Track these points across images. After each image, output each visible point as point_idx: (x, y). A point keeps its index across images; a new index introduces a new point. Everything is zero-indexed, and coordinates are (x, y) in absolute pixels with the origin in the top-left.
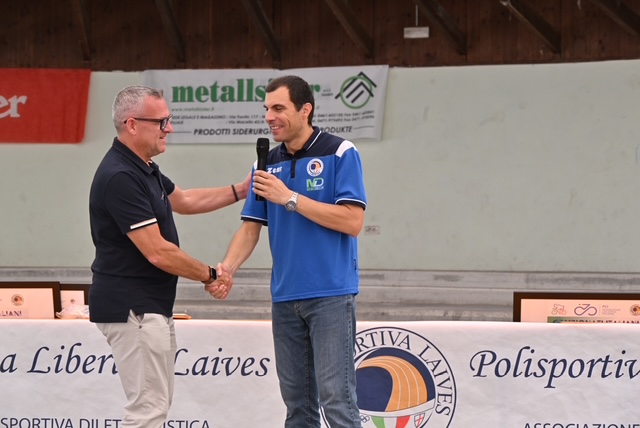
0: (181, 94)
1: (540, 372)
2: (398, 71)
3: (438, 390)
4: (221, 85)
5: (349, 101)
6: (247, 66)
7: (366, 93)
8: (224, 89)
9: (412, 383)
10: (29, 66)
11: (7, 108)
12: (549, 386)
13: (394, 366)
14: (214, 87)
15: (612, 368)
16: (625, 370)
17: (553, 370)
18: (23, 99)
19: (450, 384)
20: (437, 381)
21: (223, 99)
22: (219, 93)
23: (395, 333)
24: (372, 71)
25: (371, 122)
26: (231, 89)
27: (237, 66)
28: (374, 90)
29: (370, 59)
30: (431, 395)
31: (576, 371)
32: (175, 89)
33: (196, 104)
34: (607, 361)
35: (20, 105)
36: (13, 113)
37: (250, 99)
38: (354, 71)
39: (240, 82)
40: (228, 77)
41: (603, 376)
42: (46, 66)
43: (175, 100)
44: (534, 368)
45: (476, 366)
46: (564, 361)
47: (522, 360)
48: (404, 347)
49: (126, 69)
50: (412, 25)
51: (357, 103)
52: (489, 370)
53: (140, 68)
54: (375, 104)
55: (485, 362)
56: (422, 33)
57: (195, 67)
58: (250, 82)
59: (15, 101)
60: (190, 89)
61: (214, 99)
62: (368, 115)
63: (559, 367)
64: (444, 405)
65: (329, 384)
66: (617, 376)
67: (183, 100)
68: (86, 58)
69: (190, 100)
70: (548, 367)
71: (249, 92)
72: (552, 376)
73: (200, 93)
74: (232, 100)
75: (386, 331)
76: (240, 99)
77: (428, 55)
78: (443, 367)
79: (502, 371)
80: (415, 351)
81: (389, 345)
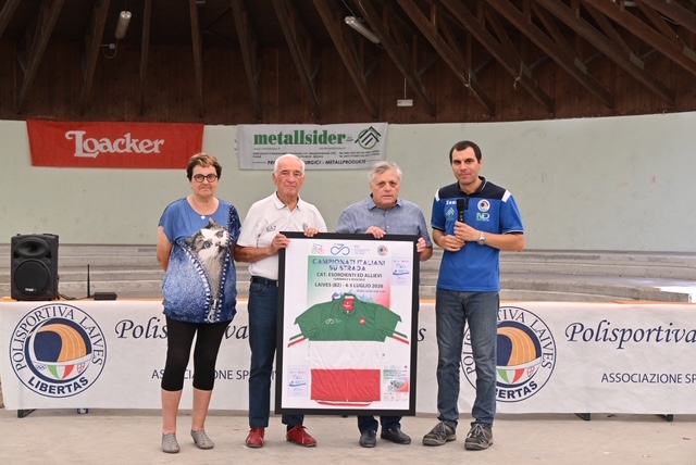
0: (259, 139)
1: (613, 338)
2: (393, 125)
3: (543, 351)
4: (284, 134)
5: (363, 144)
6: (300, 123)
7: (374, 140)
8: (286, 136)
9: (526, 346)
10: (165, 121)
11: (153, 147)
12: (620, 347)
13: (513, 334)
14: (280, 135)
15: (663, 335)
16: (672, 336)
17: (623, 336)
18: (162, 142)
19: (552, 346)
20: (542, 344)
21: (286, 142)
22: (283, 139)
23: (514, 311)
24: (377, 126)
25: (377, 157)
26: (291, 137)
27: (294, 123)
28: (379, 138)
29: (376, 119)
30: (538, 354)
31: (638, 338)
32: (256, 136)
33: (269, 145)
34: (659, 330)
35: (160, 145)
36: (156, 150)
37: (302, 143)
38: (366, 126)
39: (296, 132)
40: (289, 129)
41: (657, 340)
42: (176, 122)
43: (256, 143)
44: (610, 335)
45: (570, 335)
46: (630, 330)
47: (601, 329)
48: (520, 321)
49: (225, 124)
50: (403, 98)
51: (368, 146)
52: (579, 337)
53: (235, 124)
54: (380, 146)
55: (577, 331)
56: (406, 103)
57: (268, 123)
58: (302, 132)
59: (157, 143)
60: (265, 136)
61: (280, 143)
62: (376, 153)
63: (627, 334)
64: (547, 361)
65: (483, 348)
66: (667, 341)
67: (261, 143)
68: (201, 117)
69: (265, 143)
70: (619, 334)
71: (300, 138)
72: (622, 340)
73: (271, 138)
74: (291, 143)
75: (507, 310)
76: (296, 143)
77: (412, 116)
78: (547, 334)
79: (587, 338)
80: (528, 323)
81: (510, 319)
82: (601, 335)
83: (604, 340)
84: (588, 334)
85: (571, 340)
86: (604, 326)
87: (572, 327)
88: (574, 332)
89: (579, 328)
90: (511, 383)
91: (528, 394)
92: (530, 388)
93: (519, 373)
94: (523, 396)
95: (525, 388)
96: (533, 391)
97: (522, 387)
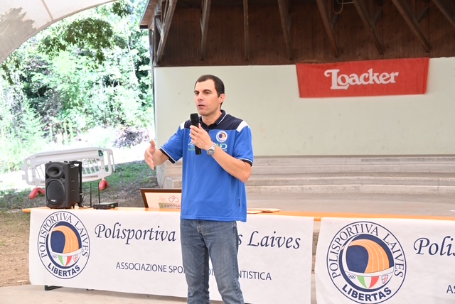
3: (396, 261)
9: (380, 256)
13: (369, 246)
19: (402, 258)
20: (394, 255)
23: (369, 225)
44: (453, 250)
47: (445, 245)
48: (374, 234)
52: (425, 250)
55: (423, 245)
64: (399, 270)
78: (397, 247)
79: (433, 251)
80: (381, 237)
81: (367, 233)
82: (445, 249)
83: (448, 254)
84: (434, 248)
85: (419, 253)
86: (448, 241)
87: (419, 242)
88: (421, 246)
89: (425, 242)
90: (368, 288)
91: (383, 298)
92: (385, 293)
93: (375, 280)
94: (378, 300)
95: (380, 293)
96: (388, 296)
97: (378, 292)
